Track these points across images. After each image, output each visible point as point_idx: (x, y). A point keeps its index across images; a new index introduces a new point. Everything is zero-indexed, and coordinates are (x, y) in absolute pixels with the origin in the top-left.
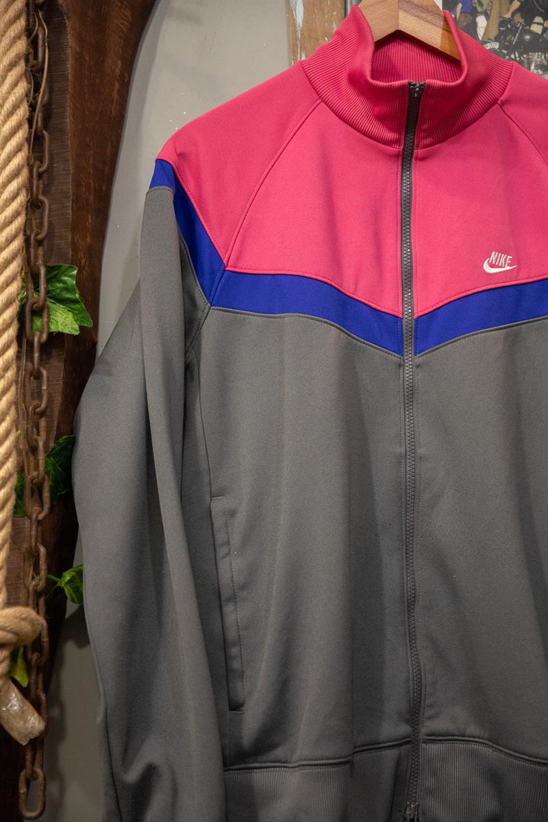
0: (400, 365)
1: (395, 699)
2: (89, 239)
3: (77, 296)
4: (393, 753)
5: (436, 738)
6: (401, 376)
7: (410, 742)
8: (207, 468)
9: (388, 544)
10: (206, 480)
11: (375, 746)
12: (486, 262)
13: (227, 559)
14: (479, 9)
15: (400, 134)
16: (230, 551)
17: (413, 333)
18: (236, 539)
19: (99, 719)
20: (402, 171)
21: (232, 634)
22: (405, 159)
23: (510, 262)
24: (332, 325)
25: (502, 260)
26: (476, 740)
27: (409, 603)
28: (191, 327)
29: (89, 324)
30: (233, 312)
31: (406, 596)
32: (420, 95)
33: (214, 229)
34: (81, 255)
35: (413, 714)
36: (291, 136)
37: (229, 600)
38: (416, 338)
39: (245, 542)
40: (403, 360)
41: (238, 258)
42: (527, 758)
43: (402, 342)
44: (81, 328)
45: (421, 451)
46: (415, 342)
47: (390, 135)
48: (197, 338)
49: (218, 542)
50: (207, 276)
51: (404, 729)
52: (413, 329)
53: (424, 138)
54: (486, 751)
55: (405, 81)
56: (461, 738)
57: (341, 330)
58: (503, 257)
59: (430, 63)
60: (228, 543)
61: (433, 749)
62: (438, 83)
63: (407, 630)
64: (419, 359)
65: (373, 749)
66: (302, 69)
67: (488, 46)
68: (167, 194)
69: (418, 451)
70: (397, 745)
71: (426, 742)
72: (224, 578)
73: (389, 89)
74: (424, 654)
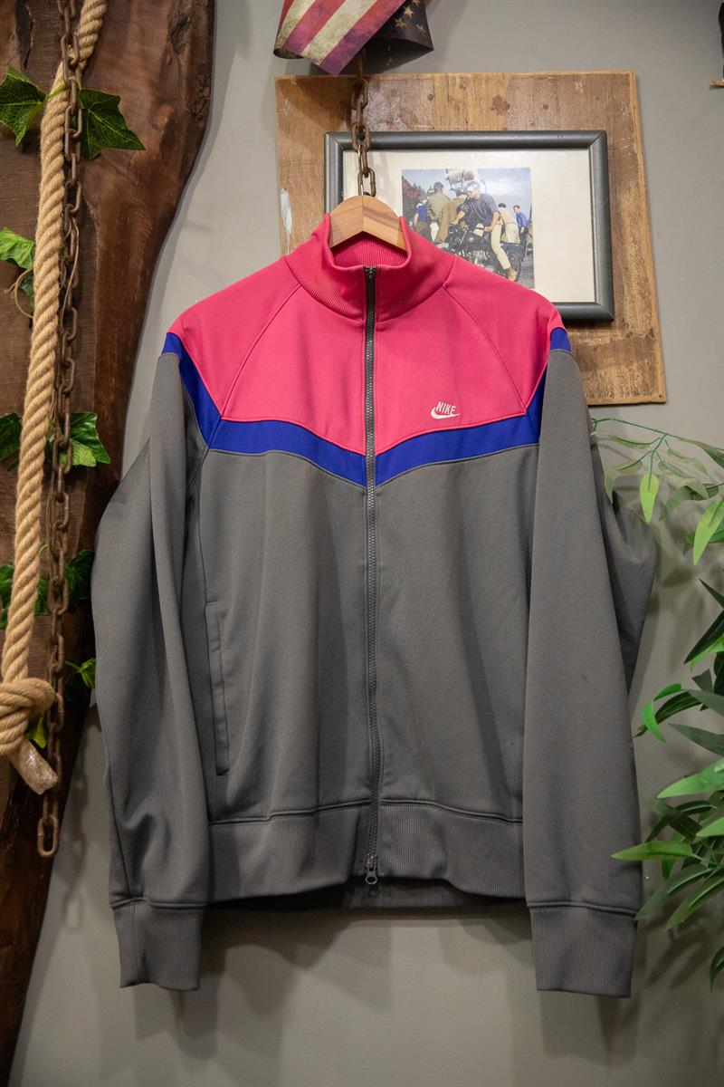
0: (363, 494)
1: (355, 769)
2: (112, 397)
3: (97, 437)
4: (355, 810)
5: (392, 801)
6: (365, 503)
7: (369, 803)
8: (203, 578)
9: (352, 642)
10: (202, 588)
11: (339, 805)
12: (433, 411)
13: (218, 651)
14: (433, 218)
15: (362, 310)
16: (220, 647)
17: (375, 468)
18: (225, 637)
19: (105, 777)
20: (366, 340)
21: (220, 713)
22: (368, 330)
23: (454, 411)
24: (304, 460)
25: (448, 409)
26: (426, 802)
27: (370, 689)
28: (191, 468)
29: (107, 461)
30: (227, 453)
31: (367, 683)
32: (374, 278)
33: (213, 388)
34: (104, 408)
35: (373, 780)
36: (275, 313)
37: (217, 685)
38: (377, 472)
39: (232, 639)
40: (367, 490)
41: (231, 410)
42: (464, 812)
43: (366, 475)
44: (97, 463)
45: (380, 564)
46: (376, 477)
47: (355, 311)
48: (198, 475)
49: (211, 637)
50: (206, 424)
51: (364, 792)
52: (374, 465)
53: (385, 312)
54: (434, 811)
55: (362, 266)
56: (414, 801)
57: (312, 464)
58: (448, 407)
59: (391, 256)
60: (219, 639)
61: (389, 810)
62: (388, 267)
63: (368, 712)
64: (379, 489)
65: (336, 808)
66: (285, 260)
67: (440, 246)
68: (174, 359)
69: (378, 564)
70: (356, 805)
71: (384, 804)
72: (215, 666)
73: (349, 272)
74: (383, 732)
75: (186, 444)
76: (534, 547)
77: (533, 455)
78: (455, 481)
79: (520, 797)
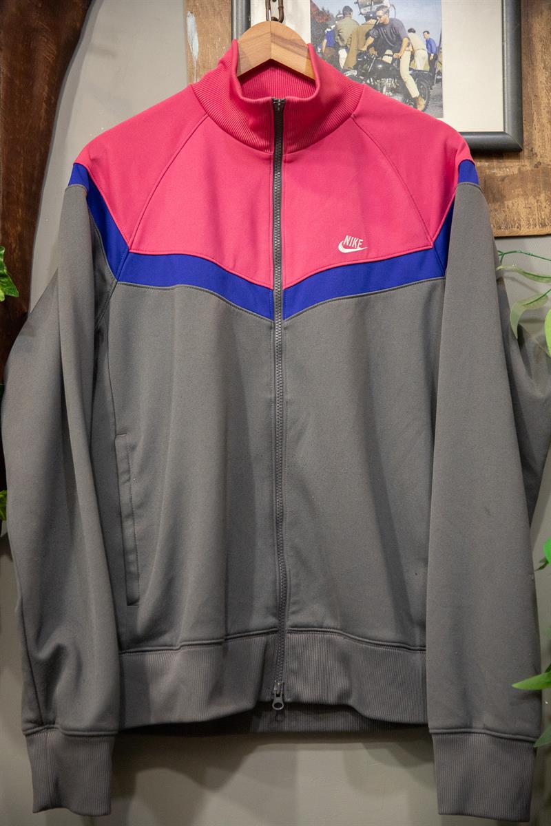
0: (271, 328)
1: (263, 597)
2: (19, 228)
3: (5, 271)
4: (263, 639)
5: (299, 629)
6: (272, 337)
7: (276, 632)
8: (112, 411)
9: (260, 472)
10: (112, 420)
11: (246, 634)
12: (341, 243)
13: (127, 484)
14: (341, 44)
15: (270, 142)
16: (130, 478)
17: (282, 302)
18: (135, 469)
19: (17, 608)
20: (274, 168)
21: (130, 544)
22: (276, 162)
23: (361, 244)
24: (213, 294)
25: (355, 242)
26: (332, 630)
27: (277, 520)
28: (100, 300)
29: (15, 294)
30: (136, 286)
31: (275, 514)
32: (282, 110)
33: (121, 220)
34: (12, 240)
35: (280, 609)
36: (183, 144)
37: (127, 517)
38: (284, 306)
39: (141, 472)
40: (274, 324)
41: (140, 243)
42: (368, 641)
43: (273, 309)
44: (6, 296)
45: (288, 397)
46: (284, 309)
47: (263, 143)
48: (107, 306)
49: (120, 471)
50: (114, 257)
51: (271, 621)
52: (282, 298)
53: (291, 144)
54: (339, 639)
55: (270, 98)
56: (319, 629)
57: (220, 298)
58: (356, 240)
59: (299, 86)
60: (129, 471)
61: (296, 638)
62: (296, 99)
63: (275, 542)
64: (287, 323)
65: (245, 636)
66: (192, 90)
67: (348, 74)
68: (81, 191)
69: (285, 397)
70: (264, 633)
71: (290, 632)
72: (125, 498)
73: (257, 105)
74: (290, 562)
75: (95, 276)
76: (439, 381)
77: (439, 289)
78: (362, 313)
79: (423, 626)
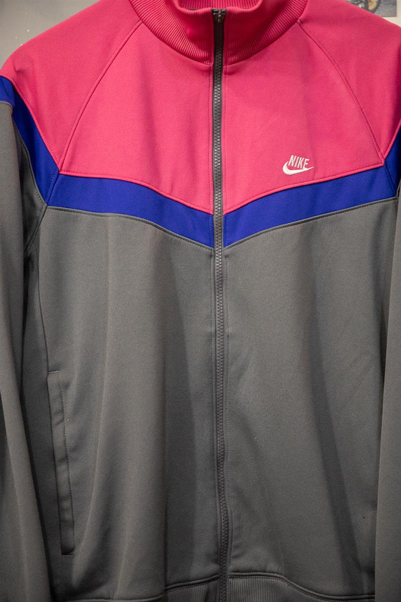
0: (211, 256)
1: (204, 544)
4: (203, 588)
5: (241, 574)
6: (212, 265)
7: (217, 578)
8: (43, 344)
9: (200, 412)
10: (44, 357)
11: (186, 583)
12: (286, 164)
13: (61, 425)
15: (210, 53)
16: (64, 418)
17: (223, 227)
18: (69, 408)
20: (214, 84)
21: (64, 490)
22: (215, 74)
23: (307, 164)
24: (149, 223)
25: (301, 162)
26: (275, 575)
27: (218, 460)
30: (67, 211)
31: (215, 454)
32: (223, 22)
33: (50, 138)
35: (221, 554)
36: (115, 54)
37: (61, 461)
38: (225, 232)
39: (77, 410)
40: (214, 251)
41: (71, 164)
43: (213, 235)
45: (229, 330)
46: (224, 236)
47: (201, 54)
48: (36, 233)
49: (53, 411)
50: (43, 177)
51: (213, 568)
52: (223, 223)
53: (232, 55)
54: (282, 585)
55: (210, 9)
56: (262, 573)
57: (157, 227)
58: (301, 160)
60: (62, 411)
61: (239, 582)
62: (237, 9)
63: (216, 483)
64: (227, 250)
65: (185, 585)
68: (6, 108)
69: (226, 331)
70: (206, 582)
71: (232, 577)
72: (58, 442)
73: (196, 15)
74: (231, 503)
75: (23, 201)
76: (390, 316)
77: (390, 211)
78: (307, 244)
79: (371, 572)
